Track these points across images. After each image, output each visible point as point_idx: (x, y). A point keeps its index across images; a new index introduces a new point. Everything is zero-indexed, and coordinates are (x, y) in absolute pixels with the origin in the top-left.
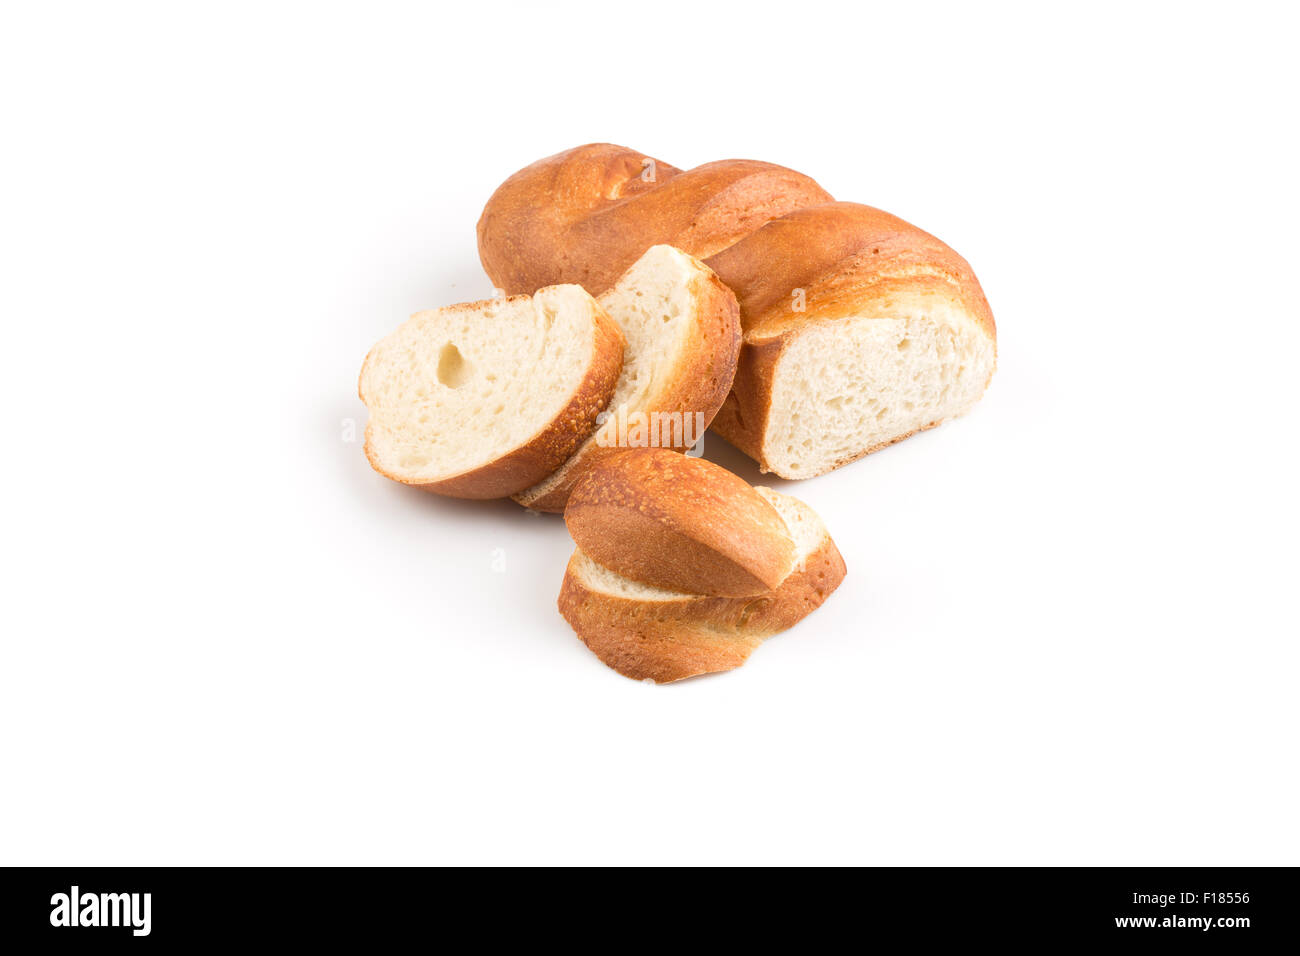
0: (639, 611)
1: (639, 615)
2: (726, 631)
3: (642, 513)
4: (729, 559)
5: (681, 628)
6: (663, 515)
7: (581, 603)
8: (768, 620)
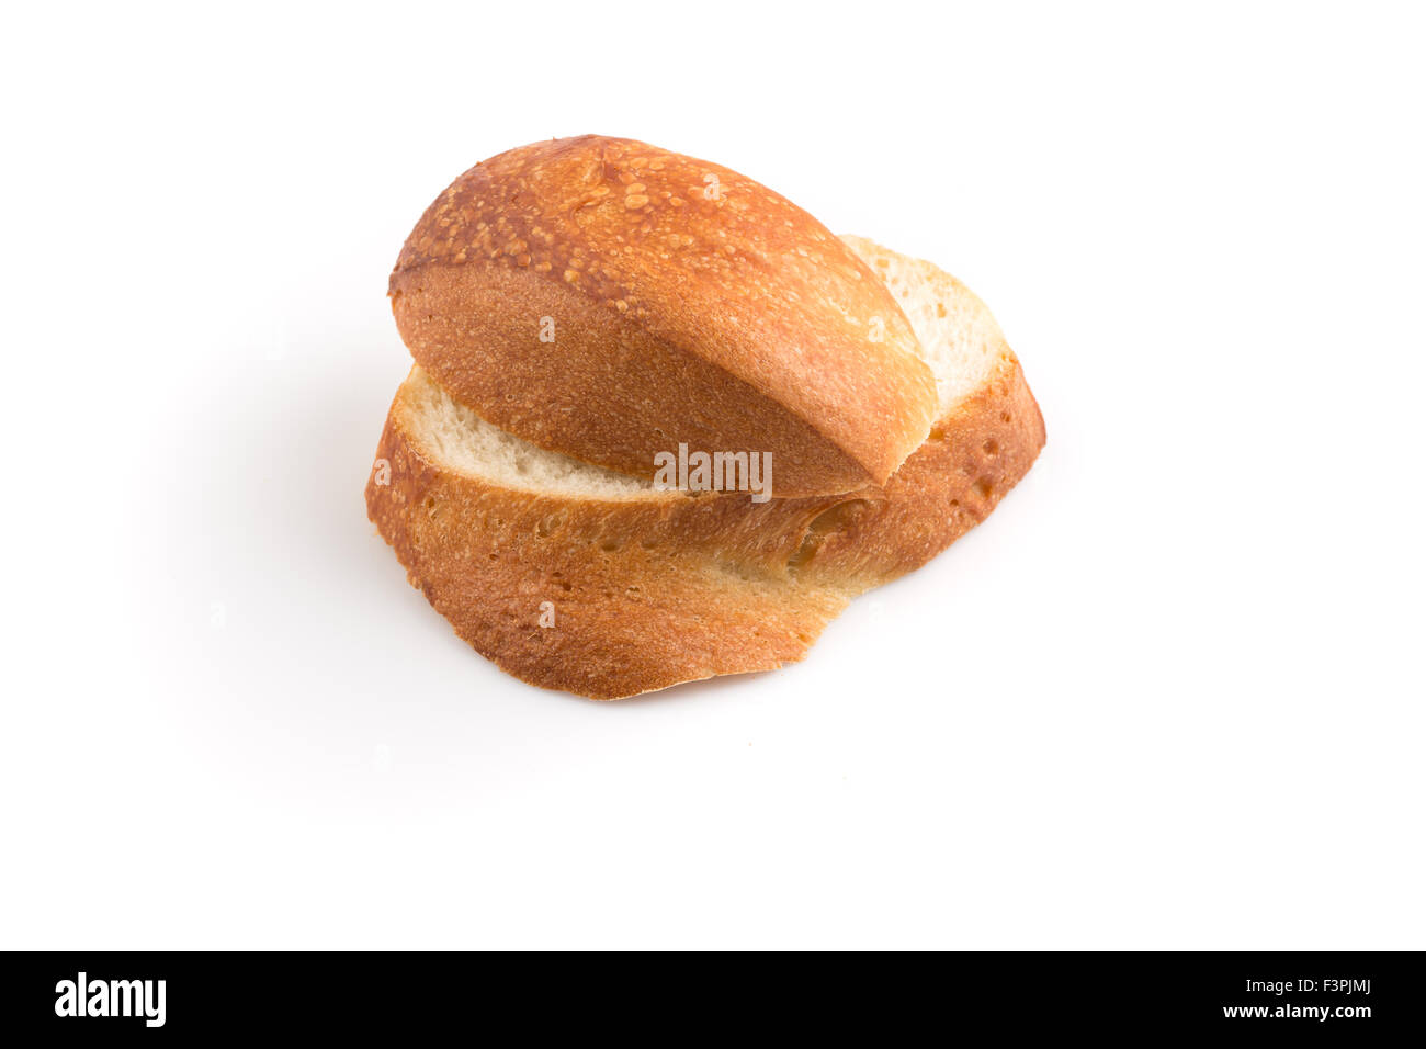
0: (556, 523)
1: (557, 534)
2: (763, 576)
3: (569, 287)
4: (779, 404)
5: (657, 566)
6: (622, 294)
7: (419, 498)
8: (864, 553)
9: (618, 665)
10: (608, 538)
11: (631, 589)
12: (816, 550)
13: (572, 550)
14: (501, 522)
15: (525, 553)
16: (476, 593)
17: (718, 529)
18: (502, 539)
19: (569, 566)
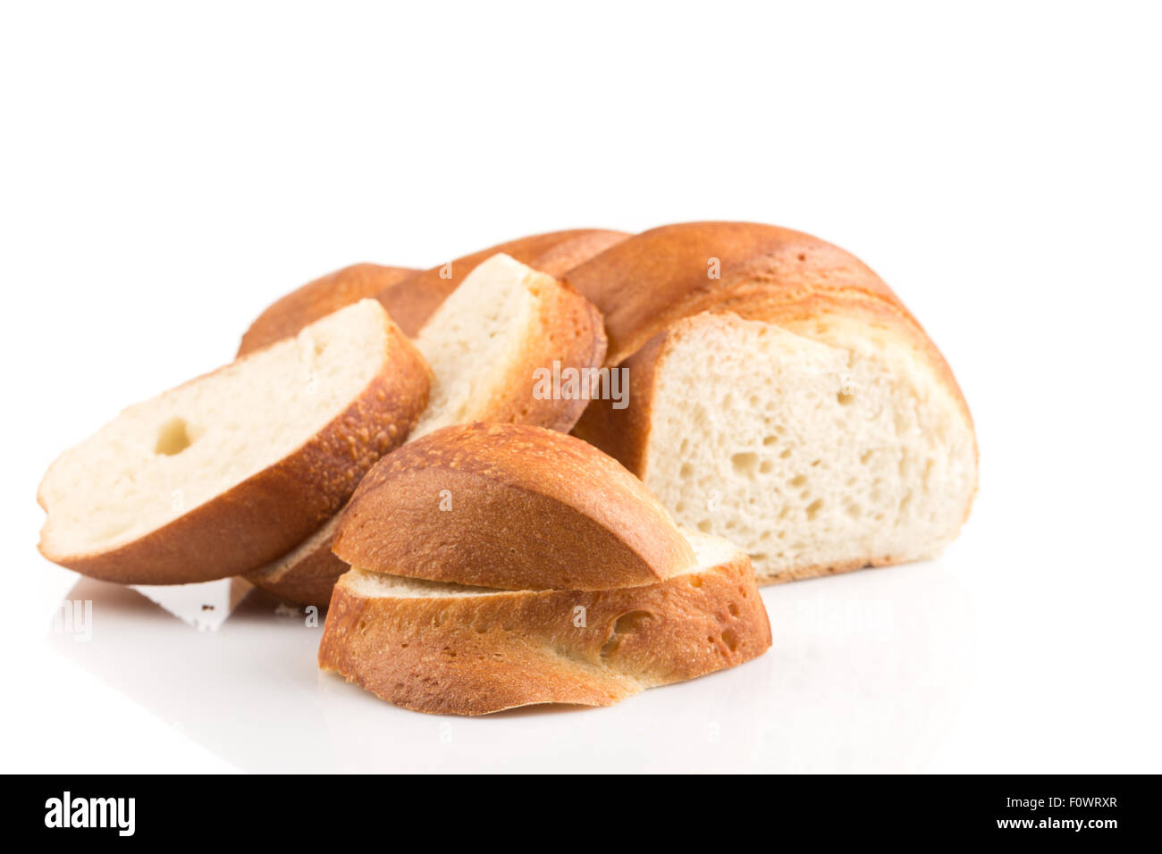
0: (445, 617)
1: (446, 623)
2: (585, 660)
3: (453, 470)
4: (591, 520)
5: (513, 642)
6: (488, 467)
7: (354, 626)
8: (652, 654)
9: (488, 693)
10: (480, 623)
11: (497, 655)
12: (619, 643)
13: (457, 632)
14: (409, 623)
15: (426, 639)
16: (392, 669)
17: (553, 617)
18: (410, 634)
19: (455, 642)
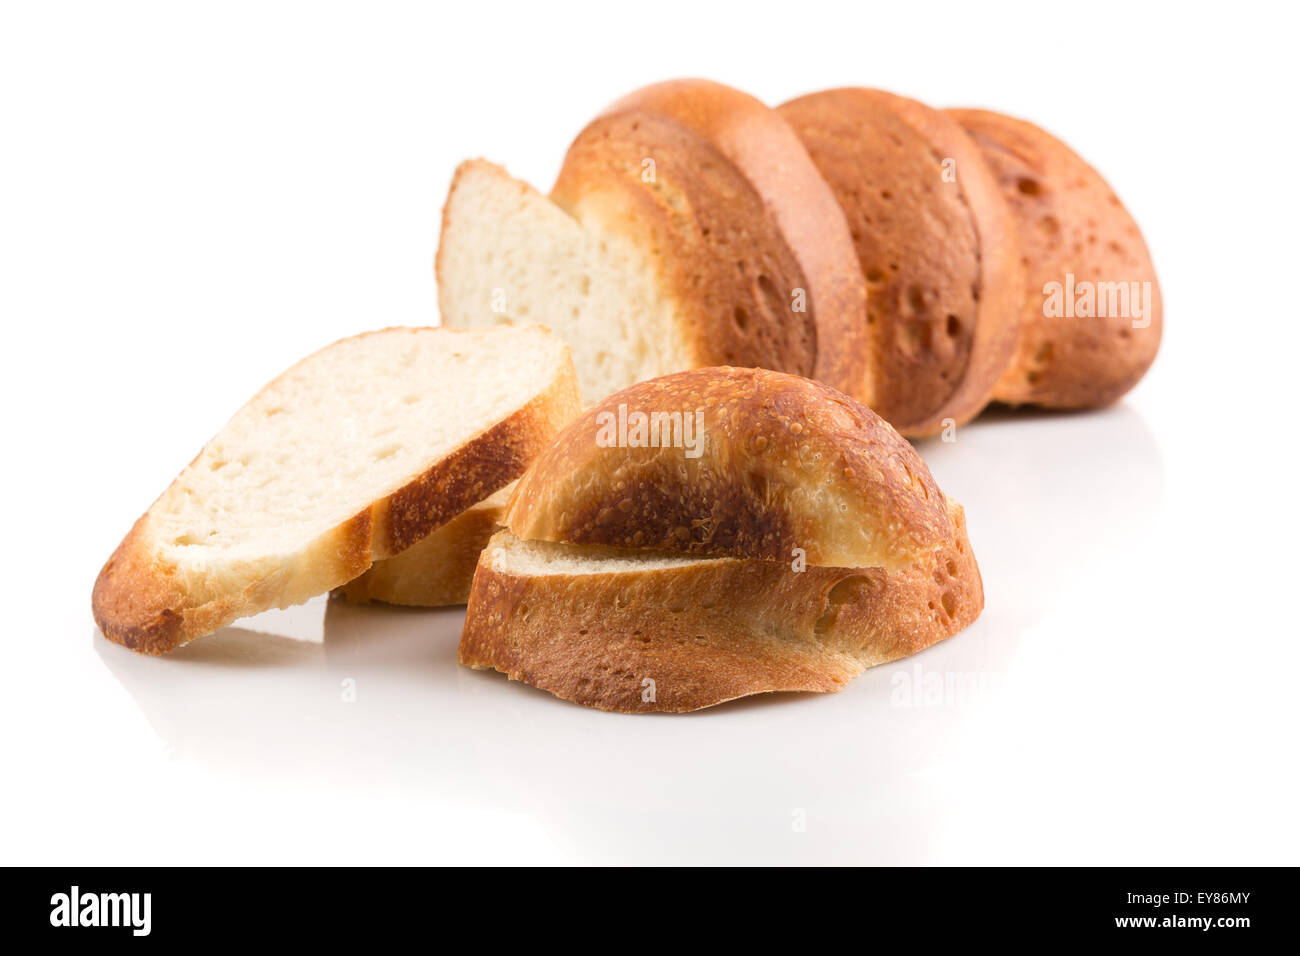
9: (698, 684)
10: (675, 600)
11: (699, 637)
12: (836, 616)
13: (648, 612)
14: (586, 606)
15: (610, 623)
16: (572, 661)
17: (761, 589)
18: (588, 617)
19: (646, 625)
